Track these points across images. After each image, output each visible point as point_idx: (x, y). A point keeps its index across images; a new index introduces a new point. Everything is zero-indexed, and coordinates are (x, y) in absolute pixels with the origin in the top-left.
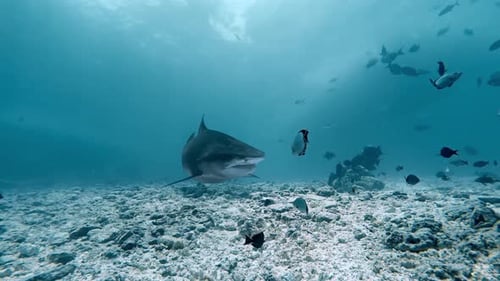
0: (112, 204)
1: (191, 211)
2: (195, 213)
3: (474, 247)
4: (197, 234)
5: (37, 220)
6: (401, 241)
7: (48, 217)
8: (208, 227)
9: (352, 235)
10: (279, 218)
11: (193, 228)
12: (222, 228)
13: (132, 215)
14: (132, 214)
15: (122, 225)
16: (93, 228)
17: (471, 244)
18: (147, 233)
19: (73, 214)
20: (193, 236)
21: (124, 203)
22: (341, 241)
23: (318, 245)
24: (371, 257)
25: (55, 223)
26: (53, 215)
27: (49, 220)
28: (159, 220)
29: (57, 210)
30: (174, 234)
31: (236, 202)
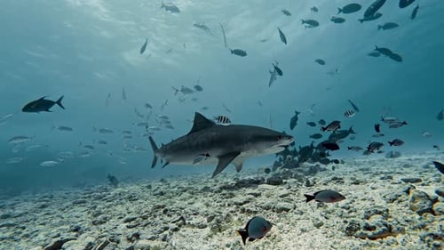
0: (83, 209)
1: (162, 211)
2: (165, 212)
3: (435, 237)
4: (171, 234)
5: (7, 235)
6: (359, 229)
7: (18, 230)
8: (180, 226)
9: (311, 223)
10: (243, 211)
11: (166, 229)
12: (193, 226)
13: (105, 220)
14: (105, 218)
15: (97, 232)
16: (68, 240)
17: (432, 234)
18: (122, 238)
19: (44, 224)
20: (168, 237)
21: (95, 207)
22: (303, 231)
23: (284, 236)
24: (334, 246)
25: (27, 236)
26: (24, 228)
27: (20, 233)
28: (133, 223)
29: (27, 221)
30: (149, 237)
31: (201, 197)
